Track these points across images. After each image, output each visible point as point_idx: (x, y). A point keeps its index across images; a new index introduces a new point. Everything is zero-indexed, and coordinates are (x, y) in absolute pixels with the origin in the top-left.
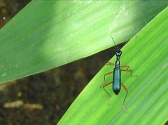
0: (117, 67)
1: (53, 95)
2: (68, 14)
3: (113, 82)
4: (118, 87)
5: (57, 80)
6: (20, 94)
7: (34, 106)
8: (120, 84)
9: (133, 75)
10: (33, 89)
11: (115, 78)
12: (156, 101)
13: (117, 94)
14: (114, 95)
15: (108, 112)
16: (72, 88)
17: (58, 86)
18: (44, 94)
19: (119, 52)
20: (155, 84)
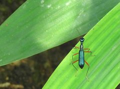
0: (81, 50)
1: (30, 79)
2: (44, 17)
3: (79, 60)
4: (83, 63)
5: (33, 69)
6: (7, 79)
7: (18, 86)
8: (84, 61)
9: (93, 55)
10: (17, 75)
11: (80, 57)
12: (109, 73)
13: (82, 68)
14: (80, 69)
15: (75, 81)
16: (43, 74)
17: (33, 73)
18: (24, 78)
19: (82, 39)
20: (108, 60)
